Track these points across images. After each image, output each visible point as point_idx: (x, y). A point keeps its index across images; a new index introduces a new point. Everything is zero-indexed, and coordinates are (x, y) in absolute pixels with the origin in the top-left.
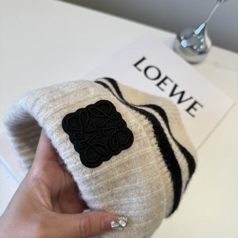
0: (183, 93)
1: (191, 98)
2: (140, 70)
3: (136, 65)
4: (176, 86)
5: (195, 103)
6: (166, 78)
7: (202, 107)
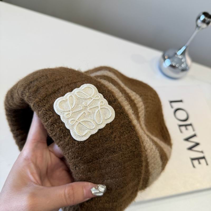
0: (197, 144)
1: (202, 152)
2: (172, 107)
3: (171, 102)
4: (195, 136)
5: (204, 158)
6: (190, 125)
7: (207, 164)
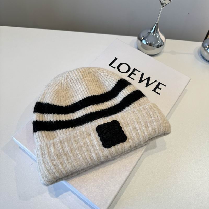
1: (156, 81)
3: (111, 64)
4: (143, 74)
6: (135, 70)
7: (165, 86)
